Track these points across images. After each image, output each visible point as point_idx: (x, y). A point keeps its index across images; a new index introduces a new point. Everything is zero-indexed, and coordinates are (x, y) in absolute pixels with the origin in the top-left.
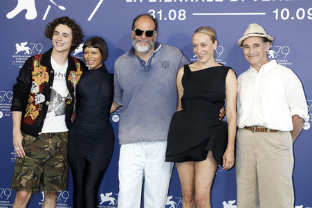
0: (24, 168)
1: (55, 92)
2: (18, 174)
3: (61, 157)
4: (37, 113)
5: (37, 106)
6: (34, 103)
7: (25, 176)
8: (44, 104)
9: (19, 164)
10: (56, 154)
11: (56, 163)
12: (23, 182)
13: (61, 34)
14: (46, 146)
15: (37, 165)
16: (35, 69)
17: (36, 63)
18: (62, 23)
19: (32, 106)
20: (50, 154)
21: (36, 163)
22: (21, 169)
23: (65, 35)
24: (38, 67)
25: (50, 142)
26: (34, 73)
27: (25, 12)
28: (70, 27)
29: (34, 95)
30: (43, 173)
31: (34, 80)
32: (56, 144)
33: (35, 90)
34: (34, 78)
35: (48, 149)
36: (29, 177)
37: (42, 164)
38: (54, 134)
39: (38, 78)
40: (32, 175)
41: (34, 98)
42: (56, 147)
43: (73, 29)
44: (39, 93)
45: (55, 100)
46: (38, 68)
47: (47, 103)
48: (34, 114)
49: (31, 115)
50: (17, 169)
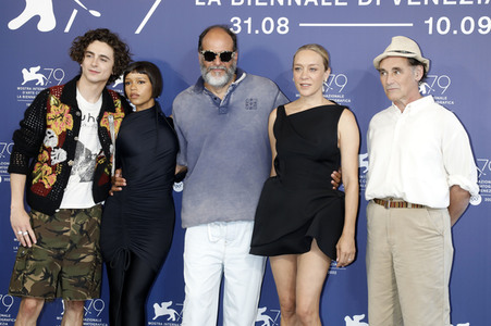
0: (31, 262)
1: (82, 146)
2: (21, 272)
3: (91, 246)
4: (54, 178)
5: (54, 168)
6: (49, 162)
7: (32, 276)
8: (64, 164)
9: (23, 256)
10: (81, 242)
11: (82, 255)
12: (28, 285)
13: (96, 57)
14: (65, 228)
15: (50, 259)
16: (52, 109)
17: (53, 100)
18: (99, 39)
19: (46, 167)
20: (71, 242)
21: (50, 255)
22: (26, 265)
23: (102, 58)
24: (57, 106)
25: (72, 223)
26: (49, 115)
27: (36, 19)
28: (112, 45)
29: (49, 150)
30: (61, 272)
31: (50, 127)
32: (82, 225)
33: (51, 141)
34: (49, 123)
35: (68, 234)
36: (38, 278)
37: (59, 258)
38: (78, 211)
39: (56, 124)
40: (42, 274)
41: (50, 155)
42: (81, 231)
43: (115, 50)
44: (57, 148)
45: (82, 158)
46: (56, 108)
47: (70, 163)
48: (50, 181)
49: (44, 181)
50: (19, 264)
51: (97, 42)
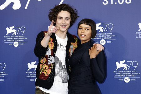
4: (50, 71)
5: (50, 66)
6: (47, 63)
13: (64, 19)
18: (64, 10)
19: (45, 66)
23: (67, 18)
41: (47, 60)
44: (51, 56)
48: (47, 72)
49: (45, 72)
51: (62, 11)
